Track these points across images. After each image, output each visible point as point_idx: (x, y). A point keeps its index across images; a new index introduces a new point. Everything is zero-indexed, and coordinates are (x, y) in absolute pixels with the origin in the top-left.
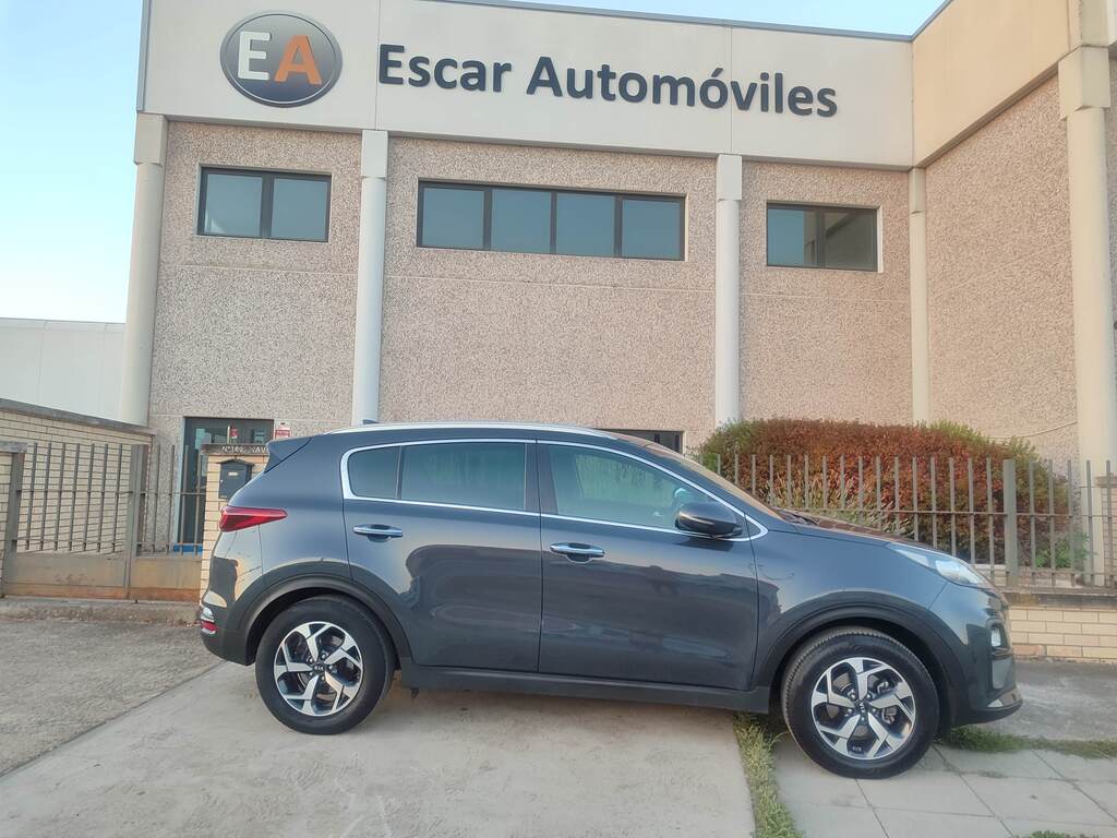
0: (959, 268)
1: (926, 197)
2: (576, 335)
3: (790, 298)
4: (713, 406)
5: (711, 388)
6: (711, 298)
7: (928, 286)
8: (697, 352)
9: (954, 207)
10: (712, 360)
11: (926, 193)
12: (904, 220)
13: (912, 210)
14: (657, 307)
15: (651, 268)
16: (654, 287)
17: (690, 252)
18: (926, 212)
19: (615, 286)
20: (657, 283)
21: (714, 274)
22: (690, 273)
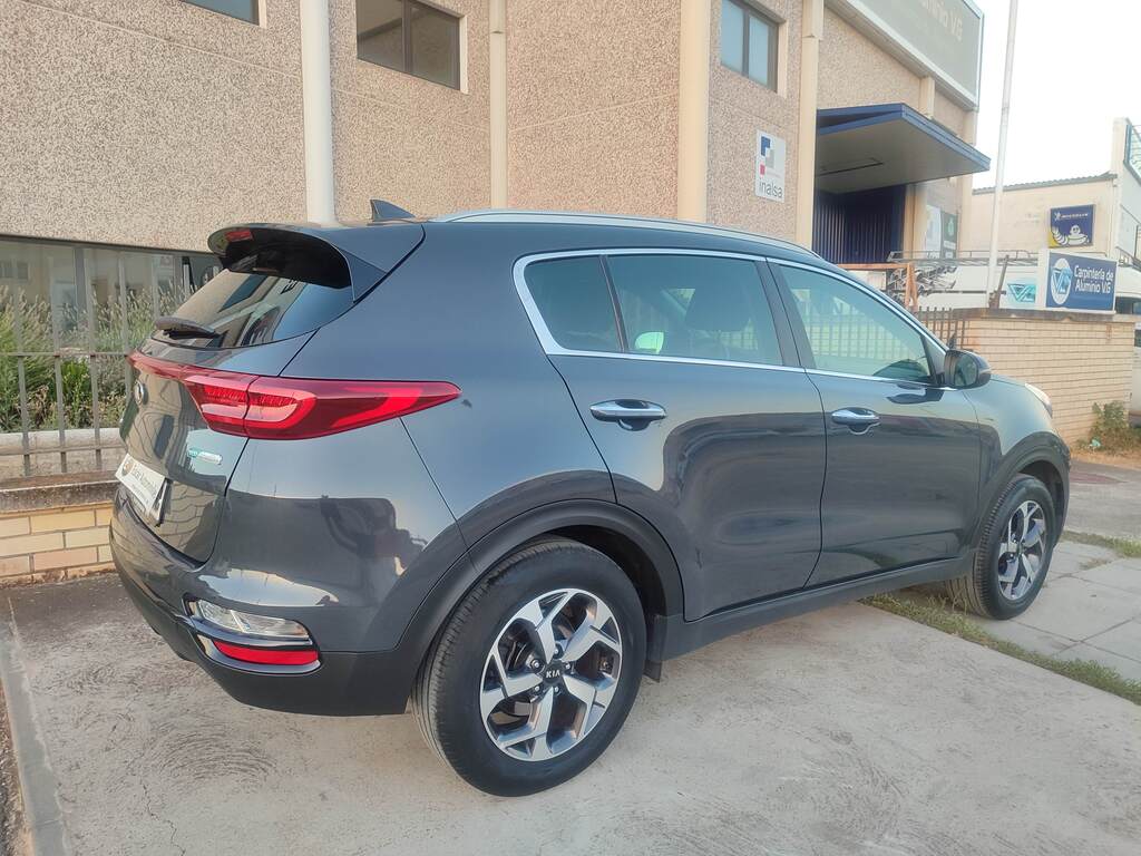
0: (546, 104)
1: (507, 18)
2: (115, 103)
3: (383, 104)
6: (297, 84)
7: (508, 117)
8: (284, 156)
9: (542, 36)
10: (301, 169)
11: (507, 12)
12: (486, 38)
13: (493, 29)
14: (230, 85)
15: (219, 25)
16: (225, 54)
17: (268, 16)
18: (507, 34)
19: (169, 39)
20: (229, 50)
21: (300, 55)
22: (269, 46)
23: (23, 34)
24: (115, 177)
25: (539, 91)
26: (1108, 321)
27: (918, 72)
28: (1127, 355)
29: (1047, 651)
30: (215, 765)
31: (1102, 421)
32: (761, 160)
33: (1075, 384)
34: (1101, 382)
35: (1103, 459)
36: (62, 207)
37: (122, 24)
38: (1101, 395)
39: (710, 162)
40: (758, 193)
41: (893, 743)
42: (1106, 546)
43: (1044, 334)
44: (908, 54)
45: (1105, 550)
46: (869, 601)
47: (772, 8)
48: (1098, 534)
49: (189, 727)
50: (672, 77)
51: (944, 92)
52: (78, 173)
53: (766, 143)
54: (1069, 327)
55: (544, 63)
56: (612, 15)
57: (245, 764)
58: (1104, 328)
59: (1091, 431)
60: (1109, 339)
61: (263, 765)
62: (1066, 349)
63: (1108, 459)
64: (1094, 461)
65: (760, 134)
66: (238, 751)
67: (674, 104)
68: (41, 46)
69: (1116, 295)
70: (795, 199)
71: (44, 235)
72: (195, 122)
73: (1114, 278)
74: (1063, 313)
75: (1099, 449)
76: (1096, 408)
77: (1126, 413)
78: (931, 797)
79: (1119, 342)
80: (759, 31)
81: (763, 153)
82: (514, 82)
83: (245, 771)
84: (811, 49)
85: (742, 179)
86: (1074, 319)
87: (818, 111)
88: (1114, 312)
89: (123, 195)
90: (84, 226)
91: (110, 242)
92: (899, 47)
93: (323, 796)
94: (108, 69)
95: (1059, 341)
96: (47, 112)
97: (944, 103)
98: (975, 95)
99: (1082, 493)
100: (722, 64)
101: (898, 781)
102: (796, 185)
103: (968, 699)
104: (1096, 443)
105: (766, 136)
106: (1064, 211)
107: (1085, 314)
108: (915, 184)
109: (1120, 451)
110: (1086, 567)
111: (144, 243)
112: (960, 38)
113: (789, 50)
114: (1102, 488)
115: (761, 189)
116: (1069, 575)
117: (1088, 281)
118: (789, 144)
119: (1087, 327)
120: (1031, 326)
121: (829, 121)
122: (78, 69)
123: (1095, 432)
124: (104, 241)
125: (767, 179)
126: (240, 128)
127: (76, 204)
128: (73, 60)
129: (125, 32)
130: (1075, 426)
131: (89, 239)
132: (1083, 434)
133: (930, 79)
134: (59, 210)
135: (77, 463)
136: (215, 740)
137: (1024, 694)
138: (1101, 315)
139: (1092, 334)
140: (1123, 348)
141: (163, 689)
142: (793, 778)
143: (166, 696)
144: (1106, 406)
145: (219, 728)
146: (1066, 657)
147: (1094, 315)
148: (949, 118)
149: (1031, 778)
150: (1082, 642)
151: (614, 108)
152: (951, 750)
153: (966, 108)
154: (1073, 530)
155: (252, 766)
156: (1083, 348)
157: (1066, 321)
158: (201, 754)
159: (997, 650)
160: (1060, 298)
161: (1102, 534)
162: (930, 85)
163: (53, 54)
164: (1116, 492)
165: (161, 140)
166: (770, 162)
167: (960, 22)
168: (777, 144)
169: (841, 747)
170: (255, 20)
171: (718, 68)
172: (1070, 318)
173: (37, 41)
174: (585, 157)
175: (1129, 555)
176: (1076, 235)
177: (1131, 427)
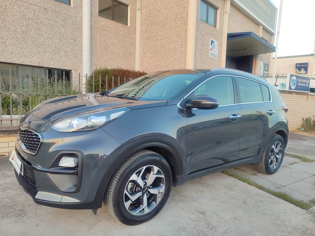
0: (151, 30)
1: (141, 6)
2: (29, 26)
3: (105, 29)
4: (82, 62)
5: (81, 55)
6: (81, 22)
7: (141, 33)
8: (77, 42)
9: (151, 11)
10: (81, 46)
11: (141, 4)
12: (135, 11)
13: (137, 9)
14: (62, 22)
15: (59, 5)
16: (61, 14)
17: (73, 3)
18: (141, 10)
19: (45, 9)
20: (62, 12)
21: (82, 14)
22: (73, 12)
23: (3, 6)
24: (28, 46)
25: (150, 26)
26: (307, 94)
27: (258, 24)
28: (312, 104)
29: (273, 189)
30: (9, 214)
31: (305, 123)
32: (211, 47)
33: (297, 112)
34: (304, 112)
35: (304, 134)
36: (13, 54)
37: (32, 4)
38: (305, 115)
39: (196, 47)
40: (210, 56)
41: (218, 215)
42: (298, 158)
43: (288, 97)
44: (255, 19)
45: (298, 159)
46: (223, 172)
47: (215, 4)
48: (297, 155)
49: (6, 202)
50: (186, 23)
51: (265, 29)
52: (17, 45)
53: (212, 42)
54: (295, 96)
55: (151, 18)
56: (170, 5)
57: (18, 214)
58: (306, 96)
59: (302, 126)
60: (307, 99)
61: (23, 215)
62: (295, 102)
63: (306, 134)
64: (301, 134)
65: (211, 39)
66: (17, 210)
67: (186, 30)
68: (8, 10)
69: (310, 87)
70: (221, 58)
71: (7, 62)
72: (52, 32)
73: (309, 82)
74: (294, 92)
75: (304, 131)
76: (303, 119)
77: (312, 121)
78: (224, 233)
79: (310, 100)
80: (211, 11)
81: (212, 45)
82: (143, 23)
83: (17, 216)
84: (226, 16)
85: (205, 52)
86: (297, 93)
87: (228, 34)
88: (309, 92)
89: (30, 51)
90: (19, 59)
91: (26, 64)
92: (252, 16)
93: (37, 225)
94: (27, 17)
95: (293, 100)
96: (9, 28)
97: (265, 32)
98: (274, 30)
99: (295, 143)
100: (200, 19)
101: (216, 227)
102: (221, 54)
103: (245, 202)
104: (303, 129)
105: (213, 40)
106: (299, 64)
107: (300, 92)
108: (256, 55)
109: (309, 131)
110: (291, 164)
111: (36, 65)
112: (270, 15)
113: (220, 16)
114: (301, 142)
115: (211, 55)
116: (285, 166)
117: (301, 83)
118: (219, 42)
119: (301, 96)
120: (284, 95)
121: (231, 36)
122: (19, 16)
123: (303, 126)
124: (24, 64)
125: (212, 52)
126: (64, 34)
127: (17, 54)
128: (18, 14)
129: (32, 7)
130: (297, 124)
131: (20, 63)
132: (299, 126)
133: (261, 26)
134: (12, 55)
135: (5, 125)
136: (12, 206)
137: (262, 202)
138: (305, 93)
139: (303, 98)
140: (312, 102)
141: (3, 191)
142: (183, 225)
143: (3, 193)
144: (306, 118)
145: (15, 203)
146: (278, 191)
147: (303, 93)
148: (266, 37)
149: (257, 228)
150: (284, 186)
151: (170, 31)
152: (235, 218)
153: (271, 34)
154: (289, 153)
155: (20, 215)
156: (300, 102)
157: (295, 94)
158: (6, 211)
159: (258, 188)
160: (293, 87)
161: (298, 155)
162: (261, 27)
163: (12, 12)
164: (305, 143)
165: (42, 37)
166: (214, 47)
167: (270, 10)
168: (216, 42)
169: (201, 216)
170: (70, 4)
171: (199, 20)
172: (296, 93)
173: (7, 8)
174: (161, 45)
175: (305, 161)
176: (303, 71)
177: (313, 125)
